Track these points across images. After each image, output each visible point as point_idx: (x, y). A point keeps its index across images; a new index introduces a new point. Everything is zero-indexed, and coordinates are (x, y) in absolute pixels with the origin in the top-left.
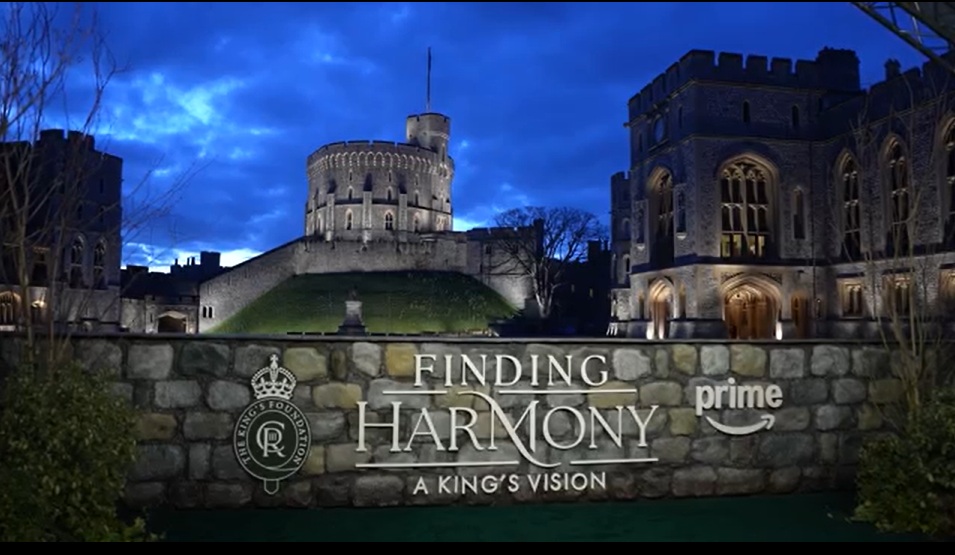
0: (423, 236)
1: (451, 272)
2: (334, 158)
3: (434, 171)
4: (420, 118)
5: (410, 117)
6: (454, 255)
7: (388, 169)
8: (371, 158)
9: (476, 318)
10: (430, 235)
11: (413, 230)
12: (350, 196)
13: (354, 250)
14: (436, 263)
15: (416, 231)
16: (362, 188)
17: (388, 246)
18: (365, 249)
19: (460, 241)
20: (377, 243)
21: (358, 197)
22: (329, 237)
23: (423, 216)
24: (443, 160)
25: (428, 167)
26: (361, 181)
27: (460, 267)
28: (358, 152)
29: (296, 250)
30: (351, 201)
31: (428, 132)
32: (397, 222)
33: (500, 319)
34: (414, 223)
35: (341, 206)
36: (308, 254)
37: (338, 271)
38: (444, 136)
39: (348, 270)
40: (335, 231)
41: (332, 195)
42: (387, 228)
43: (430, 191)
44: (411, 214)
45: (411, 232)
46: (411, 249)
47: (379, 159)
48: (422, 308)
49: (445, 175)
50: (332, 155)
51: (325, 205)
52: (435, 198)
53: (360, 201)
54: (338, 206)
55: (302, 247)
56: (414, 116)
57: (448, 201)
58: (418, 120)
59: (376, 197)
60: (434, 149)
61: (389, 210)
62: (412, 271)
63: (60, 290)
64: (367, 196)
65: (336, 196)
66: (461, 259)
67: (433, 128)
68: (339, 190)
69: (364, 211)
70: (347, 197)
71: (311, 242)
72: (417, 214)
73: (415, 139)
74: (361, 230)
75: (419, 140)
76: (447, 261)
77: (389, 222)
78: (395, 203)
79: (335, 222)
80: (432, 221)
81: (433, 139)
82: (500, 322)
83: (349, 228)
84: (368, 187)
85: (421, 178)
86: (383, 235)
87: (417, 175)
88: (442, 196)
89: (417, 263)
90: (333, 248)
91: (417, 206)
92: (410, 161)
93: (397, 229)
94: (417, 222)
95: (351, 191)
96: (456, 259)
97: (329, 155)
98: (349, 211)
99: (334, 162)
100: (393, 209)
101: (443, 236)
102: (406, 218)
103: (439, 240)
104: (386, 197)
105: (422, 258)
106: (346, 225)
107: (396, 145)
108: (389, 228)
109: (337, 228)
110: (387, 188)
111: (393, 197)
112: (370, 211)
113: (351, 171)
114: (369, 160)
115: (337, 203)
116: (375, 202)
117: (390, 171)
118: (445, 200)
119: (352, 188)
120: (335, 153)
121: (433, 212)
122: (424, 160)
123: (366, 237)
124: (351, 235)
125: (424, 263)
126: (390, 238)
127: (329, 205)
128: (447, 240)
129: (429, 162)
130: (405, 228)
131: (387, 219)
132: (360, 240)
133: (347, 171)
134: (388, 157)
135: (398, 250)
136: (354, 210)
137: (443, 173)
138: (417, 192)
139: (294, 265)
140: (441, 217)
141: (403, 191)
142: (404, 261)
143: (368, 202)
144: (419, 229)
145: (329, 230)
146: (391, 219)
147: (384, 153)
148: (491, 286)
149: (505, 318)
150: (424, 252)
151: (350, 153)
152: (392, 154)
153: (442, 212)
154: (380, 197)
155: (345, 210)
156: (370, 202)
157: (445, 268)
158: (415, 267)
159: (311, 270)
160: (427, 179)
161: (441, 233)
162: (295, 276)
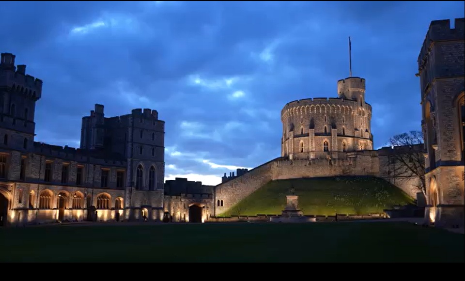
0: (349, 154)
1: (367, 176)
2: (292, 110)
3: (355, 113)
4: (346, 81)
5: (339, 81)
6: (370, 165)
7: (324, 115)
8: (313, 109)
9: (379, 205)
10: (353, 153)
11: (342, 151)
12: (302, 132)
13: (303, 165)
14: (357, 170)
15: (344, 151)
16: (308, 127)
17: (324, 161)
18: (310, 164)
19: (374, 156)
20: (319, 160)
21: (306, 132)
22: (291, 157)
23: (349, 142)
24: (361, 106)
25: (351, 110)
26: (308, 123)
27: (373, 173)
28: (305, 105)
29: (272, 166)
30: (302, 135)
31: (350, 89)
32: (331, 147)
33: (396, 206)
34: (342, 147)
35: (298, 138)
36: (278, 168)
37: (294, 177)
38: (361, 90)
39: (301, 177)
40: (294, 154)
41: (292, 132)
42: (325, 151)
43: (353, 126)
44: (340, 141)
45: (341, 152)
46: (339, 162)
47: (318, 108)
48: (343, 199)
49: (364, 115)
50: (291, 109)
51: (289, 138)
52: (356, 129)
53: (308, 135)
54: (295, 139)
55: (275, 164)
56: (341, 80)
57: (367, 131)
58: (344, 82)
59: (317, 132)
60: (355, 100)
61: (326, 139)
62: (340, 177)
63: (131, 192)
64: (311, 132)
65: (293, 133)
66: (375, 167)
67: (353, 87)
68: (296, 129)
69: (310, 140)
70: (300, 133)
71: (280, 161)
72: (344, 141)
73: (343, 94)
74: (308, 152)
75: (345, 94)
76: (364, 169)
77: (326, 146)
78: (330, 134)
79: (294, 149)
80: (355, 144)
81: (354, 93)
82: (396, 208)
83: (302, 151)
84: (312, 126)
85: (346, 118)
86: (322, 155)
87: (344, 116)
88: (361, 128)
89: (343, 171)
90: (292, 164)
91: (344, 135)
92: (338, 109)
93: (331, 151)
94: (344, 145)
95: (302, 129)
96: (372, 168)
97: (290, 109)
98: (302, 141)
99: (292, 113)
100: (328, 139)
101: (361, 153)
102: (336, 144)
103: (358, 156)
104: (324, 131)
105: (347, 168)
106: (300, 150)
107: (328, 99)
108: (326, 150)
109: (295, 152)
110: (324, 126)
111: (328, 131)
112: (314, 140)
113: (302, 117)
114: (312, 110)
115: (295, 137)
116: (316, 135)
117: (325, 115)
118: (364, 131)
119: (302, 127)
120: (293, 107)
121: (356, 139)
122: (347, 106)
123: (312, 156)
124: (303, 155)
125: (348, 171)
126: (326, 156)
127: (290, 139)
128: (364, 156)
129: (351, 107)
130: (337, 150)
131: (324, 145)
132: (308, 159)
133: (300, 117)
134: (323, 107)
135: (331, 164)
136: (304, 140)
137: (361, 114)
138: (344, 126)
139: (271, 175)
140: (362, 141)
141: (334, 127)
142: (335, 170)
143: (312, 136)
144: (346, 149)
145: (291, 153)
146: (327, 145)
147: (320, 104)
148: (396, 185)
149: (400, 206)
150: (348, 164)
151: (301, 107)
152: (326, 104)
153: (362, 138)
154: (320, 131)
155: (300, 141)
156: (314, 135)
157: (363, 174)
158: (342, 174)
159: (280, 178)
160: (350, 118)
161: (362, 151)
162: (271, 181)
